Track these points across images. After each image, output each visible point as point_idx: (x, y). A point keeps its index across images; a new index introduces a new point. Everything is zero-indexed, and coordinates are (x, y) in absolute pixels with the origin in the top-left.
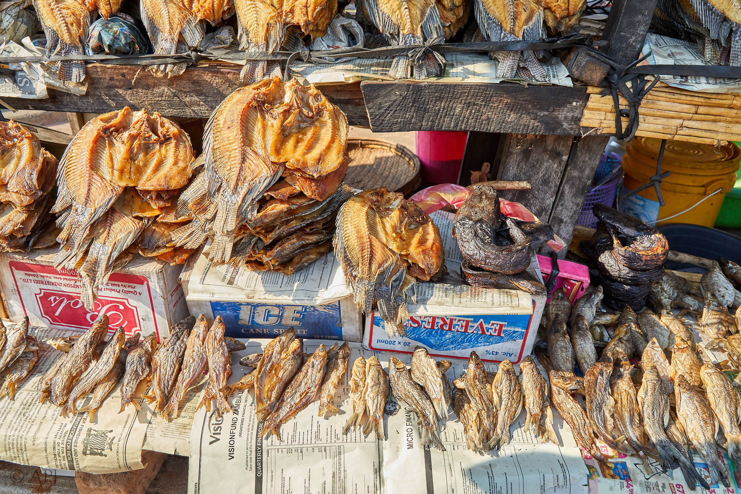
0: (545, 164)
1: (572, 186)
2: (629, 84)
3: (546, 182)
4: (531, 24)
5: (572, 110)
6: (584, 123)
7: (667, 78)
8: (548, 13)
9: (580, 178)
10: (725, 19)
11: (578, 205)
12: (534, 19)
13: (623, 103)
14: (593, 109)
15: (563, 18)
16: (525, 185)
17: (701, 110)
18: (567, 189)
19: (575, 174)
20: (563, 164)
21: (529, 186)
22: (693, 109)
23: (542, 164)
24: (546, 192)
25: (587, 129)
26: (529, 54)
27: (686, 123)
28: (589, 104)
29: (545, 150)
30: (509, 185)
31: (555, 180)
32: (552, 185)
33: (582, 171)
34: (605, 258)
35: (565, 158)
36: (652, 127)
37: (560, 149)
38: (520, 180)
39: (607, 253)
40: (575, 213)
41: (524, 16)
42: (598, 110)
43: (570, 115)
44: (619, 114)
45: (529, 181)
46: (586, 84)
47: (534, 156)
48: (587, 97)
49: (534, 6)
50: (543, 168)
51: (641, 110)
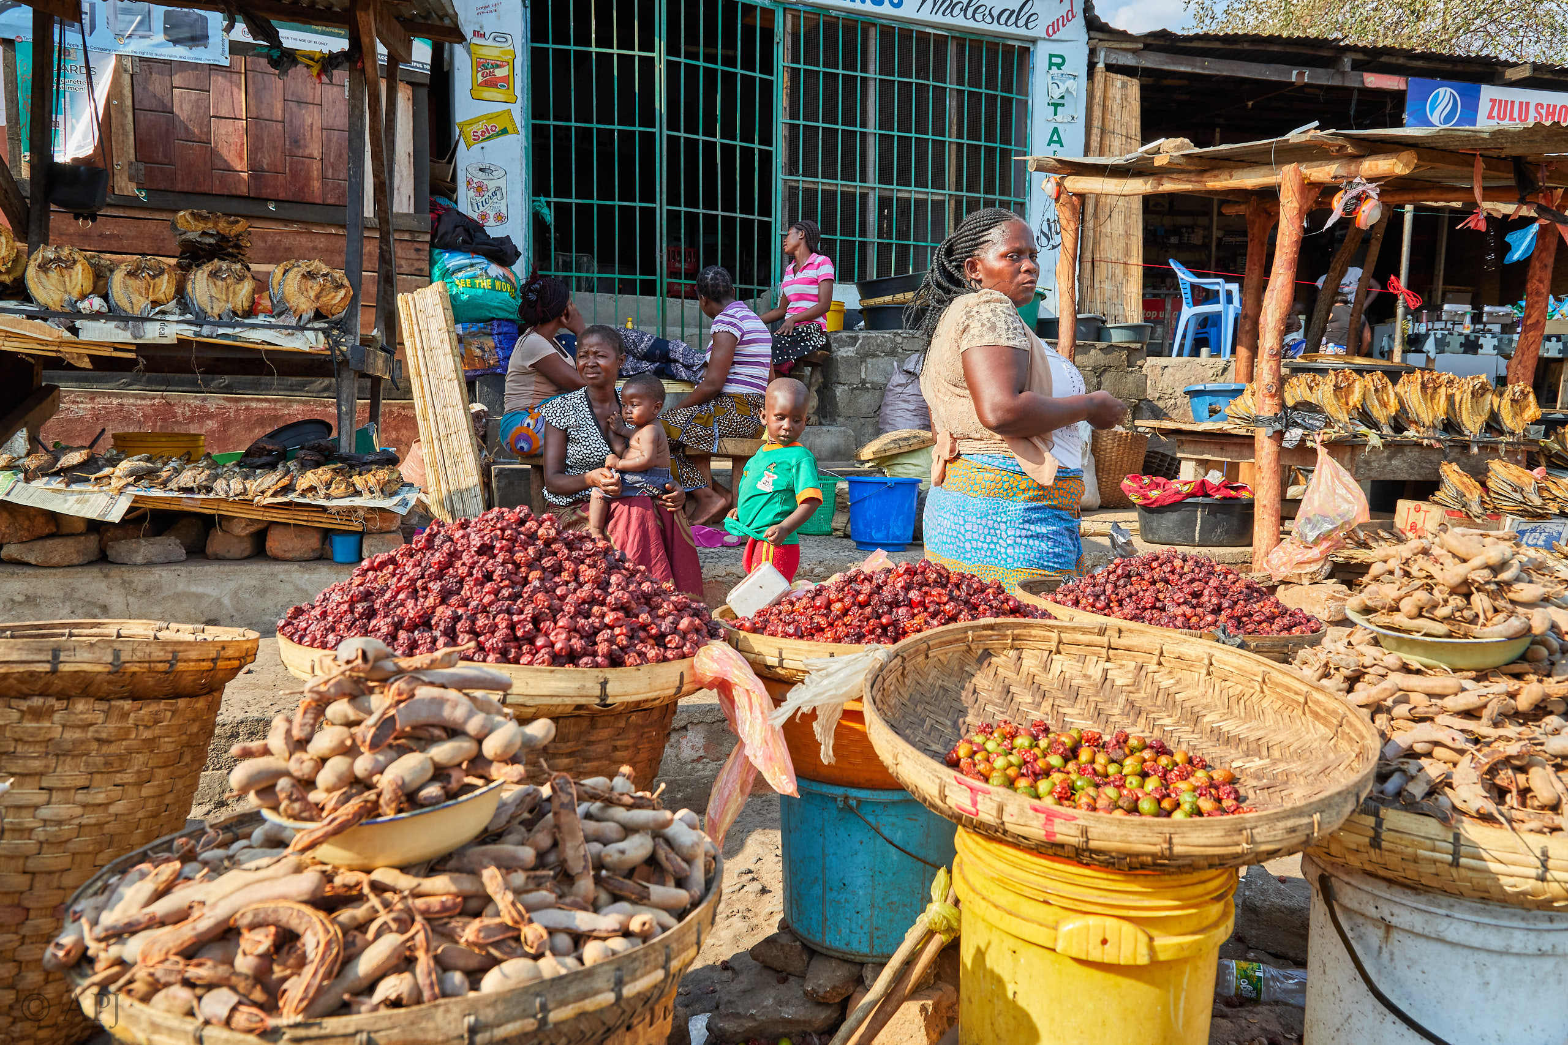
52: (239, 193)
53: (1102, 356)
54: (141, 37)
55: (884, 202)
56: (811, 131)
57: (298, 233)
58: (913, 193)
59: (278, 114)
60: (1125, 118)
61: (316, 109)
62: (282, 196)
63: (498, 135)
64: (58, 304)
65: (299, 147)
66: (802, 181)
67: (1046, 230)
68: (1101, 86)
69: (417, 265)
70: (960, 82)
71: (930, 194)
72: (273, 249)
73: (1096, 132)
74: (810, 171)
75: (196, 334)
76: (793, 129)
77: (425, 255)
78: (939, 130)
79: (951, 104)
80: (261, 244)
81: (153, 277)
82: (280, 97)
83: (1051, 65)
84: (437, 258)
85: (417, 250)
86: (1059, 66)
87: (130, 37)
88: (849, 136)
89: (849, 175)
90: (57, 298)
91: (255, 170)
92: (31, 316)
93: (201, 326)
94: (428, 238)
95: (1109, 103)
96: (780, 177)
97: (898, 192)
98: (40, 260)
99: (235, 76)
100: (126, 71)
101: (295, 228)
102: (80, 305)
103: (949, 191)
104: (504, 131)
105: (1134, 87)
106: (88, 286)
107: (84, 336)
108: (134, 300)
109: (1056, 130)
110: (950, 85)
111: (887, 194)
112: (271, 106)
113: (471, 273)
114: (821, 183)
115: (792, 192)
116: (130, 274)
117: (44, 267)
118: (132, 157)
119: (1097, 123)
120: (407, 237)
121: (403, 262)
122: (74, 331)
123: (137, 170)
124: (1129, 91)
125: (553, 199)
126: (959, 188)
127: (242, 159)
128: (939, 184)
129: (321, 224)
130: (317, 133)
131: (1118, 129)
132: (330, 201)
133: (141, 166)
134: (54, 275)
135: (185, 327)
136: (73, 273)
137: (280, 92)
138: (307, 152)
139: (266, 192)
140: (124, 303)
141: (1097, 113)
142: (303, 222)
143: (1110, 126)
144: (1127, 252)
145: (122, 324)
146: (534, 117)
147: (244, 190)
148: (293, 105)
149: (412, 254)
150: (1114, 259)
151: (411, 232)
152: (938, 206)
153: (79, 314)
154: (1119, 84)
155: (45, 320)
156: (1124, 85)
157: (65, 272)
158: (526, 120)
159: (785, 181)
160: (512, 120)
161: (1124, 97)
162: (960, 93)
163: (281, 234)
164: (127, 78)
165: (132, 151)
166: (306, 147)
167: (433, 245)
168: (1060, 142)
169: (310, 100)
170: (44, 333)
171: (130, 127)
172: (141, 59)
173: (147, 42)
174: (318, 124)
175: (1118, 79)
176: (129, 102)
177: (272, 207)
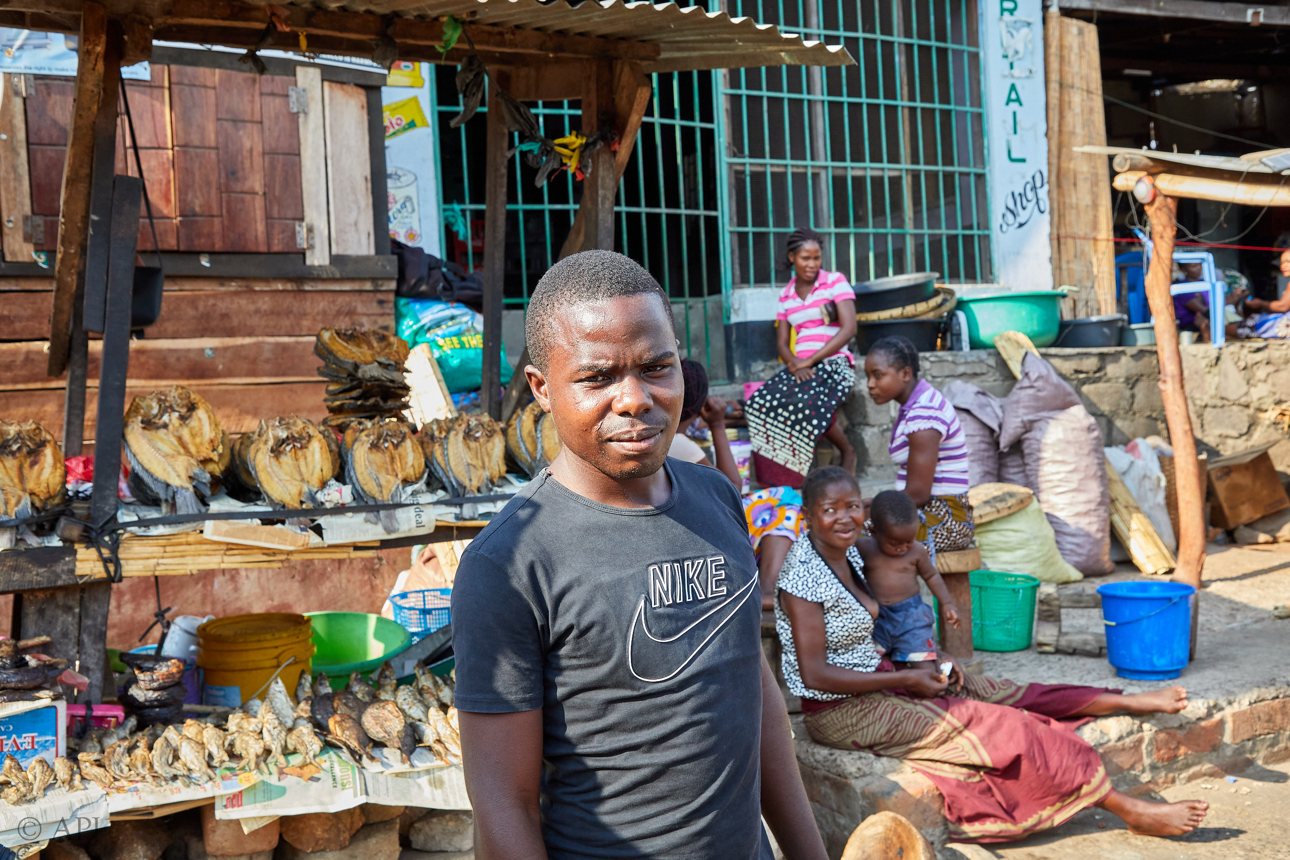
0: (61, 619)
1: (90, 634)
2: (107, 538)
3: (65, 635)
4: (20, 506)
5: (67, 563)
6: (78, 572)
7: (134, 529)
8: (34, 497)
9: (95, 626)
10: (168, 485)
11: (99, 651)
12: (23, 502)
13: (106, 553)
14: (82, 561)
15: (47, 499)
16: (44, 638)
17: (168, 549)
18: (85, 638)
19: (89, 622)
20: (77, 616)
21: (48, 639)
22: (162, 549)
23: (57, 619)
24: (67, 645)
25: (82, 576)
26: (23, 527)
27: (161, 561)
28: (78, 556)
29: (57, 606)
30: (30, 642)
31: (73, 631)
32: (72, 636)
33: (95, 619)
34: (134, 691)
35: (77, 610)
36: (134, 568)
37: (71, 603)
38: (40, 635)
39: (134, 687)
40: (99, 659)
41: (13, 501)
42: (87, 560)
43: (66, 568)
44: (105, 561)
45: (48, 635)
46: (72, 542)
47: (49, 613)
48: (75, 552)
49: (21, 493)
50: (60, 623)
51: (121, 556)
52: (166, 247)
53: (1132, 363)
54: (37, 47)
55: (839, 182)
56: (755, 102)
57: (236, 293)
58: (868, 169)
59: (211, 139)
60: (1085, 71)
61: (256, 128)
62: (218, 246)
63: (405, 129)
64: (297, 499)
65: (237, 180)
66: (748, 163)
67: (1011, 206)
68: (1057, 33)
69: (382, 321)
70: (908, 33)
71: (887, 169)
72: (206, 317)
73: (1054, 86)
74: (757, 151)
75: (458, 517)
76: (735, 100)
77: (389, 308)
78: (890, 93)
79: (899, 59)
80: (191, 312)
81: (396, 446)
82: (212, 117)
83: (1003, 10)
84: (404, 310)
85: (381, 302)
86: (1011, 12)
87: (21, 48)
88: (796, 105)
89: (798, 154)
90: (294, 491)
91: (186, 213)
92: (268, 520)
93: (461, 506)
94: (393, 285)
95: (1066, 52)
96: (724, 160)
97: (852, 169)
98: (271, 443)
99: (156, 92)
100: (17, 93)
101: (233, 286)
102: (320, 497)
103: (905, 165)
104: (412, 125)
105: (1091, 32)
106: (328, 471)
107: (330, 538)
108: (383, 482)
109: (1013, 87)
110: (898, 38)
111: (840, 173)
112: (202, 130)
113: (455, 329)
114: (770, 165)
115: (738, 177)
116: (374, 446)
117: (276, 451)
118: (27, 209)
119: (1054, 76)
120: (368, 286)
121: (364, 320)
122: (318, 530)
123: (35, 227)
124: (1086, 39)
125: (469, 207)
126: (915, 160)
127: (168, 201)
128: (894, 158)
129: (266, 279)
130: (258, 160)
131: (1078, 82)
132: (276, 248)
133: (39, 220)
134: (287, 459)
135: (443, 509)
136: (308, 452)
137: (212, 109)
138: (247, 186)
139: (200, 243)
140: (370, 487)
141: (1054, 65)
142: (242, 278)
143: (1069, 80)
144: (1095, 226)
145: (371, 516)
146: (440, 103)
147: (171, 242)
148: (228, 125)
149: (375, 308)
150: (1081, 233)
151: (374, 280)
152: (896, 182)
153: (320, 509)
154: (1074, 30)
155: (283, 523)
156: (1081, 32)
157: (300, 453)
158: (432, 107)
159: (730, 165)
160: (420, 110)
161: (1082, 46)
162: (909, 47)
163: (215, 296)
164: (18, 103)
165: (27, 201)
166: (245, 179)
167: (398, 293)
168: (1018, 100)
169: (247, 117)
170: (284, 541)
171: (24, 169)
172: (37, 77)
173: (43, 53)
174: (258, 148)
175: (1074, 25)
176: (21, 135)
177: (205, 262)
